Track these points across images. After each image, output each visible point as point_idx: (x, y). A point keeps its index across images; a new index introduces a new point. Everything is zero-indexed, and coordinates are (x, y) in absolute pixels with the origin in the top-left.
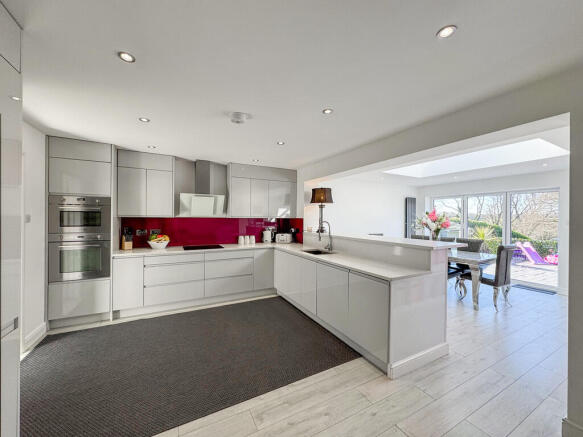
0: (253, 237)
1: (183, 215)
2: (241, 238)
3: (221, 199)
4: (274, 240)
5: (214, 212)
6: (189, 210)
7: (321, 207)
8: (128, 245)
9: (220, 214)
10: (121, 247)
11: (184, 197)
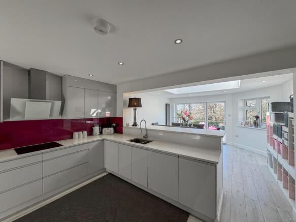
2: (76, 134)
5: (50, 115)
6: (23, 114)
7: (135, 110)
9: (56, 116)
11: (16, 103)
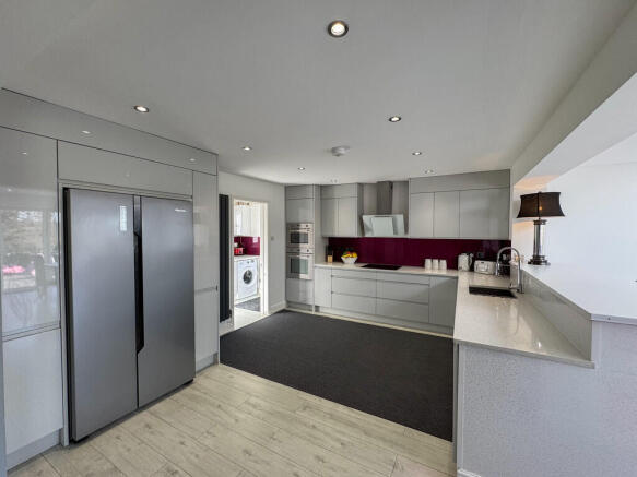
0: (444, 262)
1: (368, 235)
2: (428, 261)
3: (400, 218)
4: (472, 269)
5: (395, 232)
7: (538, 223)
8: (330, 258)
9: (401, 235)
11: (367, 219)
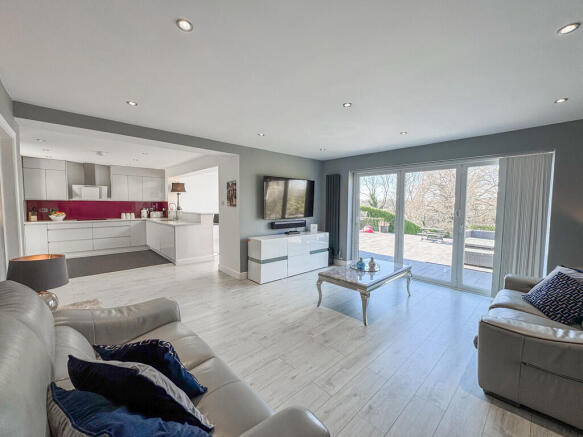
0: (133, 214)
1: (75, 199)
2: (123, 215)
3: (105, 188)
4: (149, 216)
5: (100, 197)
6: (80, 196)
7: (178, 194)
8: (34, 218)
9: (105, 198)
10: (28, 220)
11: (75, 188)
